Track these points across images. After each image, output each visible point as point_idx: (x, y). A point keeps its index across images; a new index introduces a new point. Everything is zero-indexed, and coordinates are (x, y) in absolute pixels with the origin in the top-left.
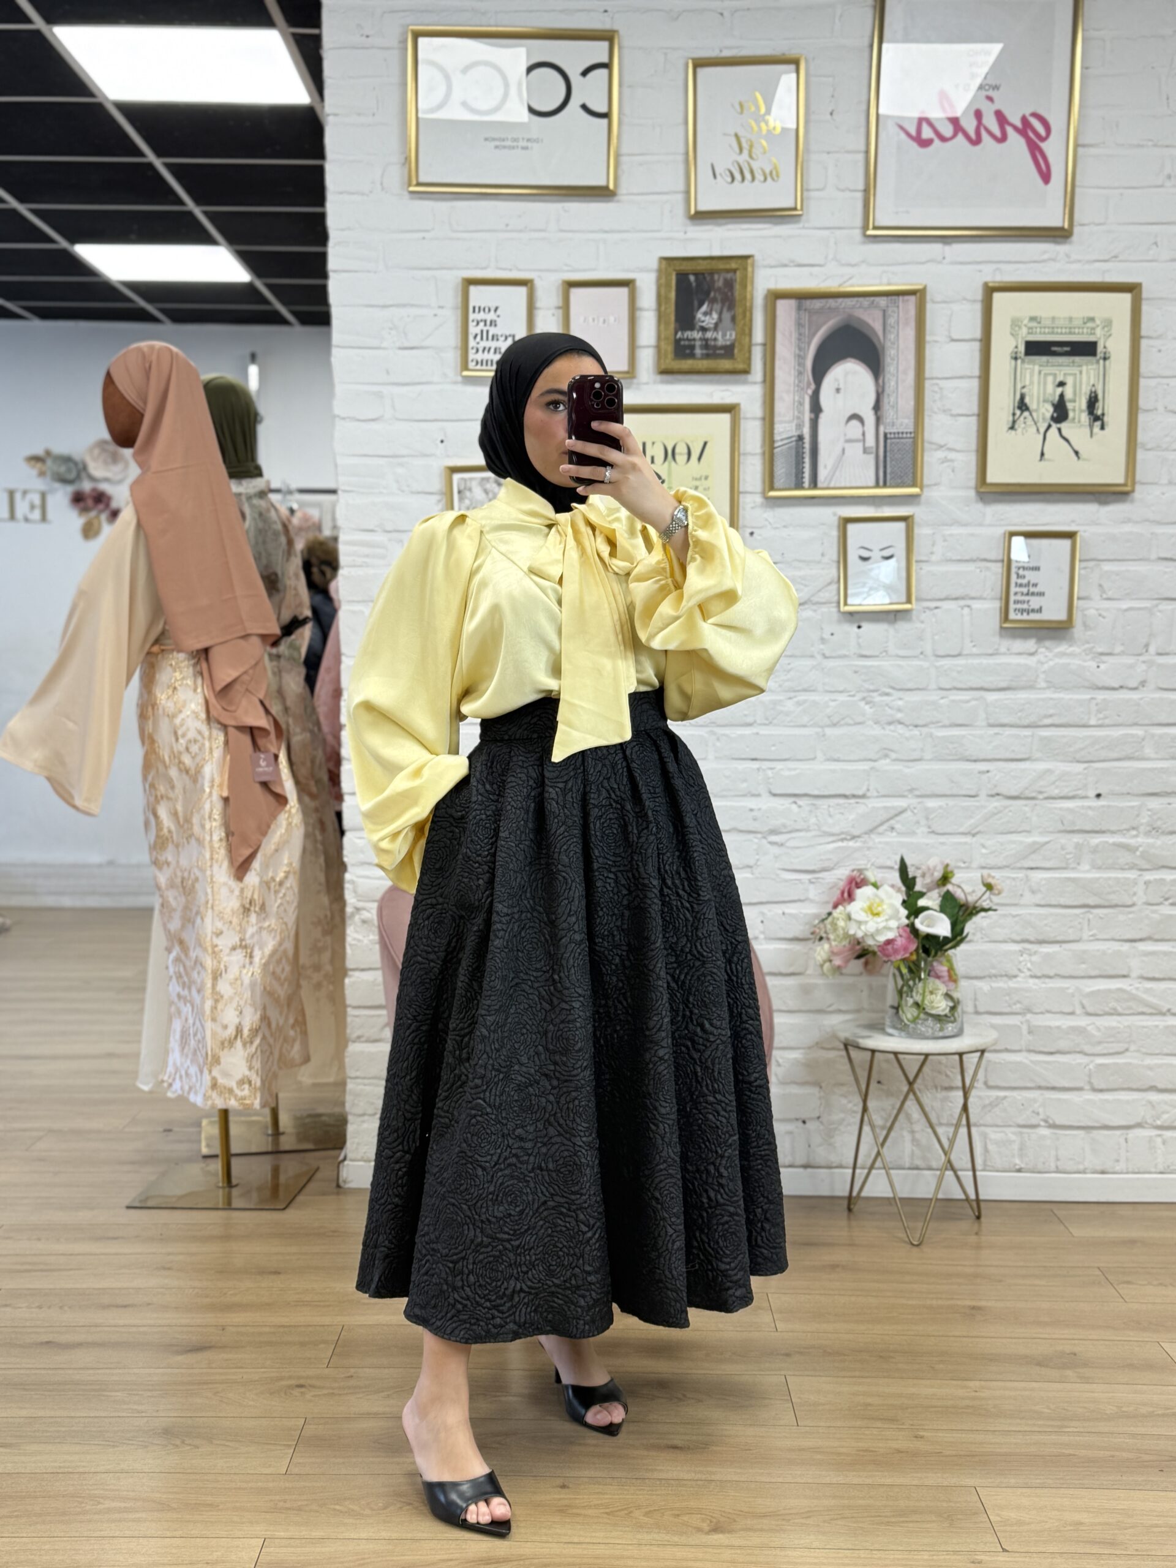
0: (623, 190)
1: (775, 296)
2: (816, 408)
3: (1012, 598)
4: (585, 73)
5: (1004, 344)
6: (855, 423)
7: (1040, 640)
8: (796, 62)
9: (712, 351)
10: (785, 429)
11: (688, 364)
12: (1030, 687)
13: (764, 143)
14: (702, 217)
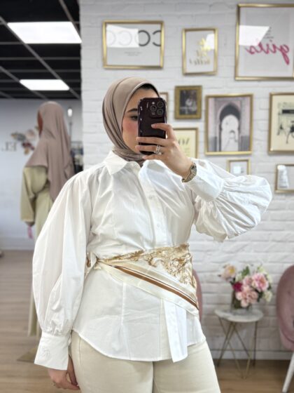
0: (165, 66)
1: (208, 97)
3: (279, 183)
4: (154, 33)
5: (276, 111)
7: (287, 196)
8: (214, 30)
10: (211, 135)
11: (183, 116)
12: (284, 209)
13: (205, 54)
14: (187, 74)
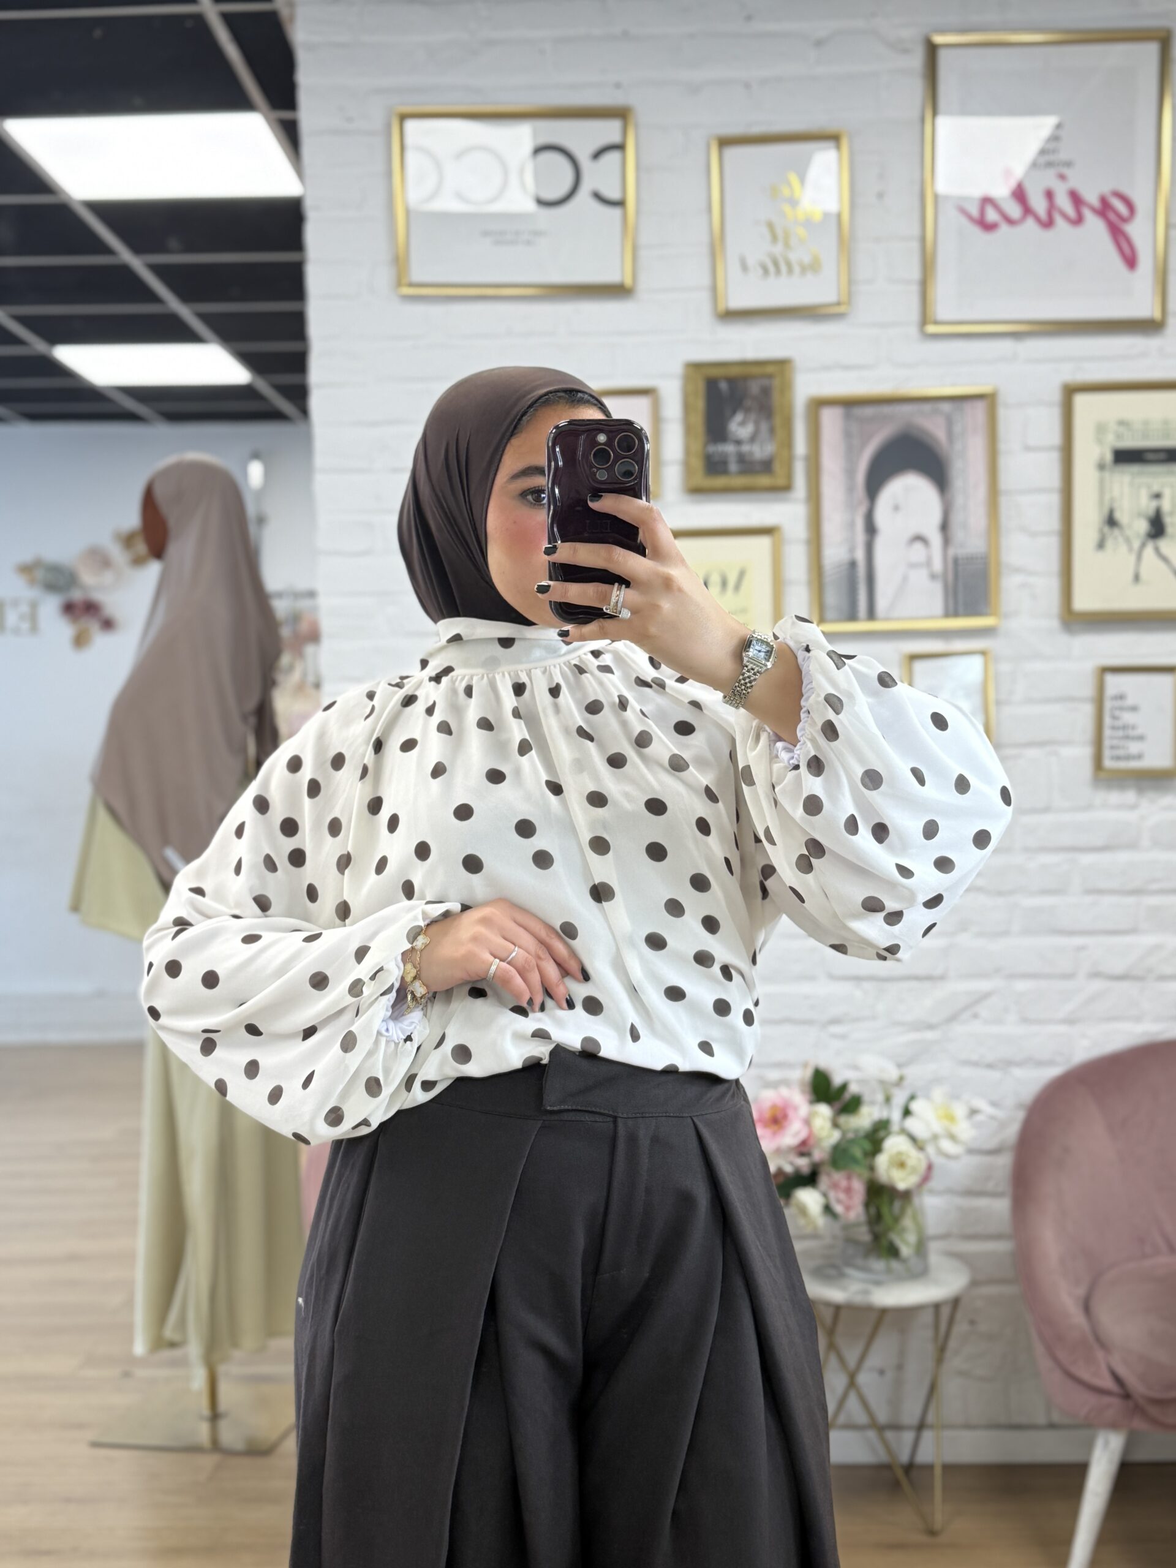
0: (642, 285)
1: (818, 404)
2: (871, 529)
3: (1107, 743)
4: (597, 155)
5: (1088, 453)
6: (918, 546)
7: (1140, 790)
8: (836, 138)
9: (748, 466)
10: (834, 553)
11: (720, 481)
12: (1132, 845)
13: (801, 232)
14: (731, 316)
